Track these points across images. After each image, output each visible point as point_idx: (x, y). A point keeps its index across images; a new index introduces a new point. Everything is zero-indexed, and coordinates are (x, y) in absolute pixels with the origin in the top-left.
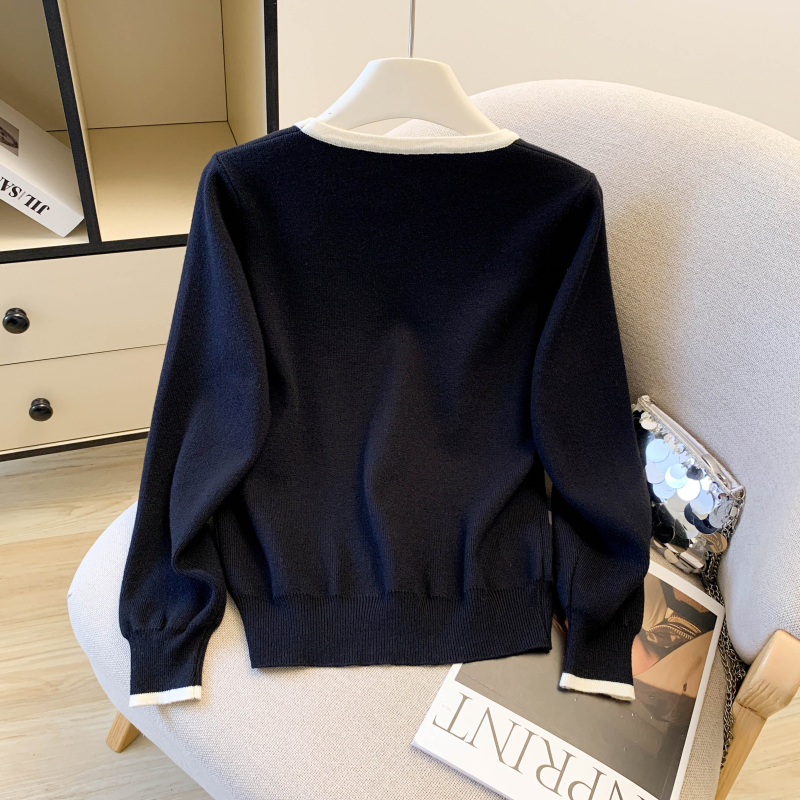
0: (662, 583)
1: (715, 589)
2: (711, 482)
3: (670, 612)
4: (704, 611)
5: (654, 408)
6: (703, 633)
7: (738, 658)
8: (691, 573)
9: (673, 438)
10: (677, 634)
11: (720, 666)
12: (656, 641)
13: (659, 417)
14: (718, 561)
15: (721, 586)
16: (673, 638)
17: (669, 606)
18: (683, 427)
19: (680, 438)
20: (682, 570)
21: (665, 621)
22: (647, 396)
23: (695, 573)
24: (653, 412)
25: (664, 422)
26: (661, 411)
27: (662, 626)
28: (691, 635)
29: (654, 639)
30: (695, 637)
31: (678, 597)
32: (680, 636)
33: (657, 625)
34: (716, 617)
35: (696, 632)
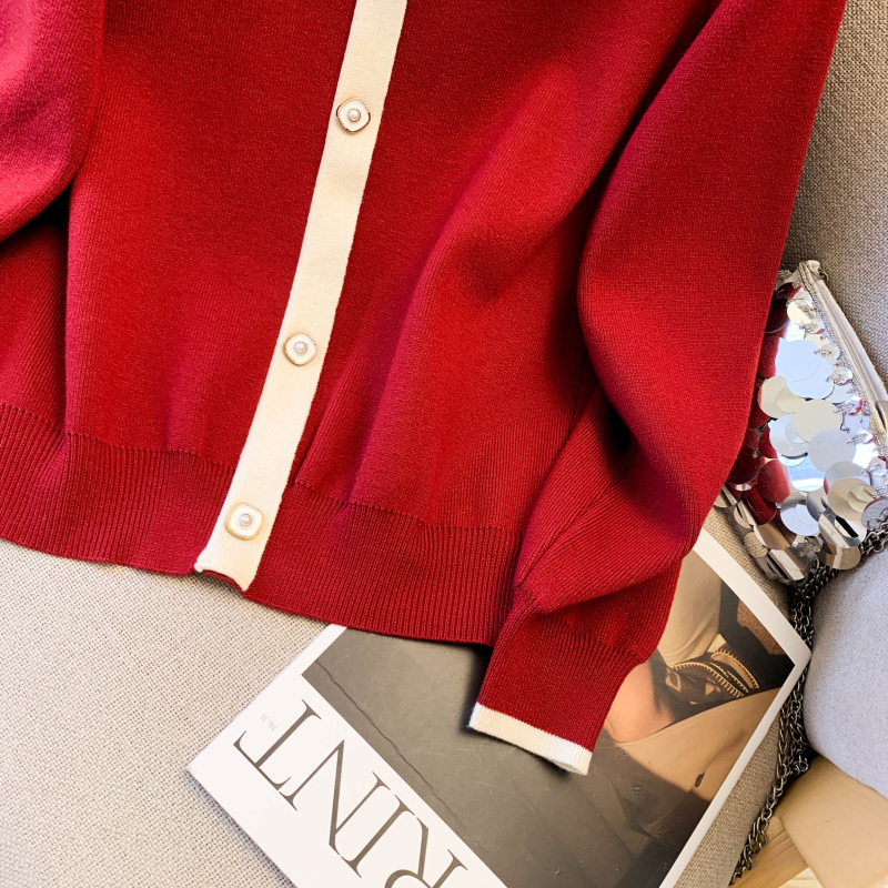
0: (724, 585)
1: (805, 611)
2: (877, 454)
3: (720, 641)
4: (776, 652)
5: (819, 286)
6: (762, 690)
7: (806, 739)
8: (772, 576)
9: (838, 354)
10: (718, 684)
11: (772, 748)
12: (678, 688)
13: (826, 308)
14: (830, 577)
15: (818, 613)
16: (709, 689)
17: (721, 631)
18: (859, 333)
19: (849, 357)
20: (762, 572)
21: (706, 657)
22: (817, 263)
23: (783, 585)
24: (819, 295)
25: (832, 320)
26: (831, 297)
27: (699, 664)
28: (740, 689)
29: (675, 684)
30: (746, 695)
31: (741, 619)
32: (721, 687)
33: (691, 660)
34: (793, 665)
35: (751, 686)
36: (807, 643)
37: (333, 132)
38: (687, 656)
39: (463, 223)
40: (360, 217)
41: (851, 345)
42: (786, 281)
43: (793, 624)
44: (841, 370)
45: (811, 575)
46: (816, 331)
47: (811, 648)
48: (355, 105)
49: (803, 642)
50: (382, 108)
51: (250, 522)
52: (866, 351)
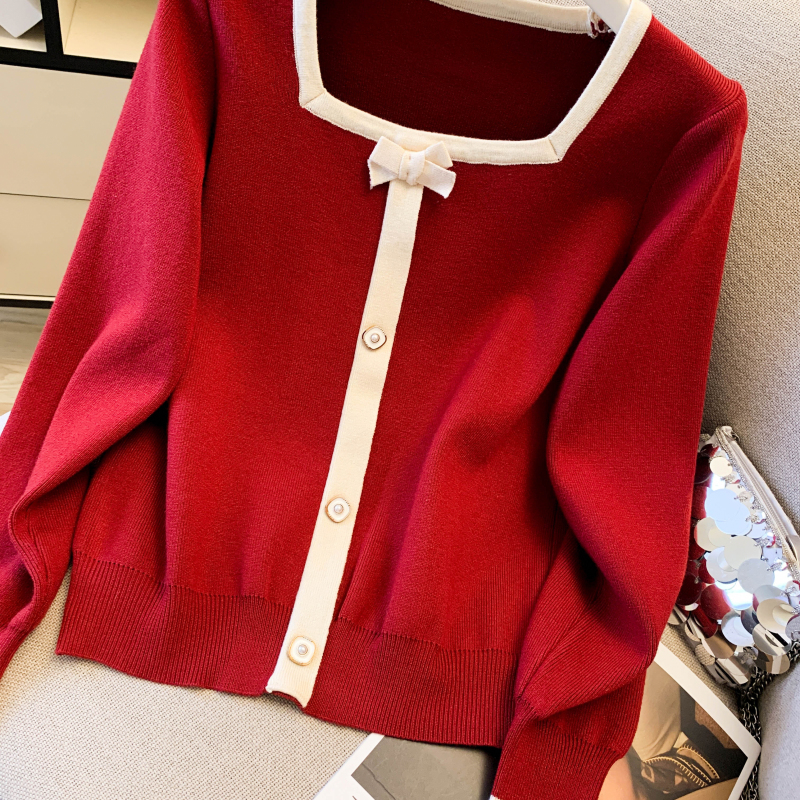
0: (682, 690)
1: (752, 710)
2: (791, 579)
3: (683, 738)
4: (731, 747)
5: (733, 446)
6: (722, 780)
8: (721, 681)
9: (753, 499)
10: (685, 776)
12: (652, 780)
13: (739, 463)
14: (769, 681)
15: (762, 712)
16: (678, 780)
17: (684, 730)
18: (768, 481)
19: (762, 501)
20: (713, 678)
21: (672, 752)
22: (729, 428)
23: (732, 688)
24: (733, 453)
25: (745, 472)
26: (743, 454)
27: (667, 758)
28: (704, 779)
29: (649, 775)
30: (710, 785)
31: (698, 718)
32: (688, 778)
33: (661, 755)
34: (746, 758)
35: (713, 777)
36: (757, 739)
37: (360, 349)
38: (656, 752)
39: (458, 413)
40: (380, 409)
41: (762, 492)
42: (708, 443)
43: (743, 722)
44: (757, 512)
45: (752, 680)
46: (734, 481)
47: (760, 743)
48: (376, 331)
49: (753, 738)
50: (394, 332)
51: (306, 651)
52: (775, 495)
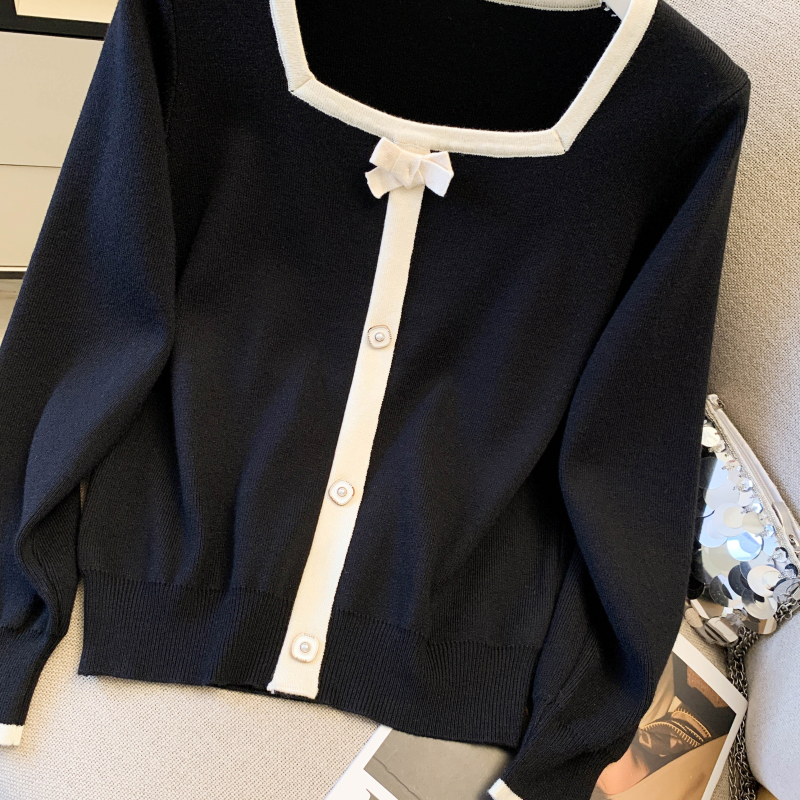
0: (674, 655)
1: (739, 667)
3: (677, 702)
4: (721, 705)
5: (719, 414)
6: (713, 738)
7: (751, 774)
8: (711, 640)
9: (739, 467)
10: (680, 738)
11: (725, 783)
12: (649, 745)
13: (726, 432)
14: (755, 639)
15: (749, 669)
16: (673, 743)
17: (677, 694)
19: (748, 469)
20: (703, 638)
21: (667, 717)
22: (715, 396)
23: (721, 647)
25: (732, 441)
28: (697, 739)
29: (647, 741)
30: (702, 744)
31: (691, 682)
32: (682, 740)
34: (735, 714)
35: (705, 736)
36: (744, 696)
41: (747, 458)
43: (731, 680)
44: (744, 480)
45: (740, 639)
46: (721, 450)
47: (747, 699)
49: (740, 695)
52: (762, 462)
